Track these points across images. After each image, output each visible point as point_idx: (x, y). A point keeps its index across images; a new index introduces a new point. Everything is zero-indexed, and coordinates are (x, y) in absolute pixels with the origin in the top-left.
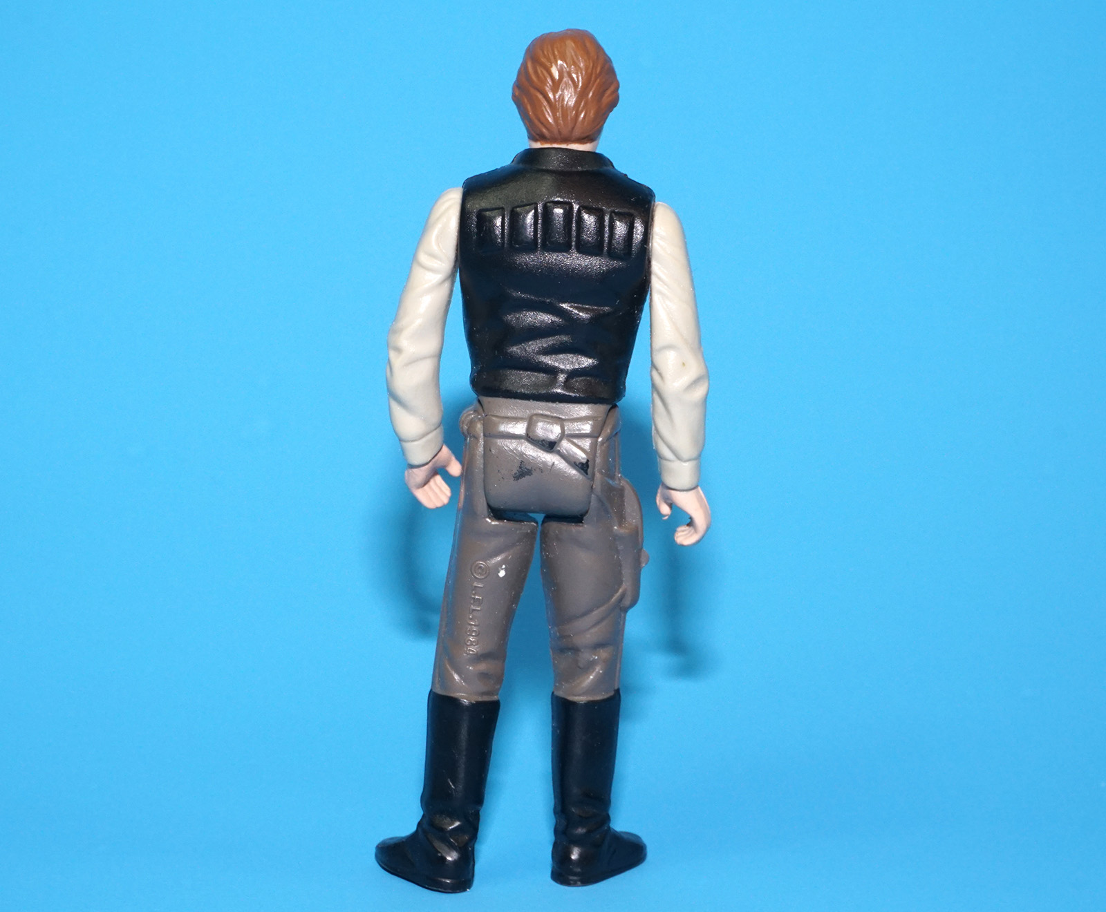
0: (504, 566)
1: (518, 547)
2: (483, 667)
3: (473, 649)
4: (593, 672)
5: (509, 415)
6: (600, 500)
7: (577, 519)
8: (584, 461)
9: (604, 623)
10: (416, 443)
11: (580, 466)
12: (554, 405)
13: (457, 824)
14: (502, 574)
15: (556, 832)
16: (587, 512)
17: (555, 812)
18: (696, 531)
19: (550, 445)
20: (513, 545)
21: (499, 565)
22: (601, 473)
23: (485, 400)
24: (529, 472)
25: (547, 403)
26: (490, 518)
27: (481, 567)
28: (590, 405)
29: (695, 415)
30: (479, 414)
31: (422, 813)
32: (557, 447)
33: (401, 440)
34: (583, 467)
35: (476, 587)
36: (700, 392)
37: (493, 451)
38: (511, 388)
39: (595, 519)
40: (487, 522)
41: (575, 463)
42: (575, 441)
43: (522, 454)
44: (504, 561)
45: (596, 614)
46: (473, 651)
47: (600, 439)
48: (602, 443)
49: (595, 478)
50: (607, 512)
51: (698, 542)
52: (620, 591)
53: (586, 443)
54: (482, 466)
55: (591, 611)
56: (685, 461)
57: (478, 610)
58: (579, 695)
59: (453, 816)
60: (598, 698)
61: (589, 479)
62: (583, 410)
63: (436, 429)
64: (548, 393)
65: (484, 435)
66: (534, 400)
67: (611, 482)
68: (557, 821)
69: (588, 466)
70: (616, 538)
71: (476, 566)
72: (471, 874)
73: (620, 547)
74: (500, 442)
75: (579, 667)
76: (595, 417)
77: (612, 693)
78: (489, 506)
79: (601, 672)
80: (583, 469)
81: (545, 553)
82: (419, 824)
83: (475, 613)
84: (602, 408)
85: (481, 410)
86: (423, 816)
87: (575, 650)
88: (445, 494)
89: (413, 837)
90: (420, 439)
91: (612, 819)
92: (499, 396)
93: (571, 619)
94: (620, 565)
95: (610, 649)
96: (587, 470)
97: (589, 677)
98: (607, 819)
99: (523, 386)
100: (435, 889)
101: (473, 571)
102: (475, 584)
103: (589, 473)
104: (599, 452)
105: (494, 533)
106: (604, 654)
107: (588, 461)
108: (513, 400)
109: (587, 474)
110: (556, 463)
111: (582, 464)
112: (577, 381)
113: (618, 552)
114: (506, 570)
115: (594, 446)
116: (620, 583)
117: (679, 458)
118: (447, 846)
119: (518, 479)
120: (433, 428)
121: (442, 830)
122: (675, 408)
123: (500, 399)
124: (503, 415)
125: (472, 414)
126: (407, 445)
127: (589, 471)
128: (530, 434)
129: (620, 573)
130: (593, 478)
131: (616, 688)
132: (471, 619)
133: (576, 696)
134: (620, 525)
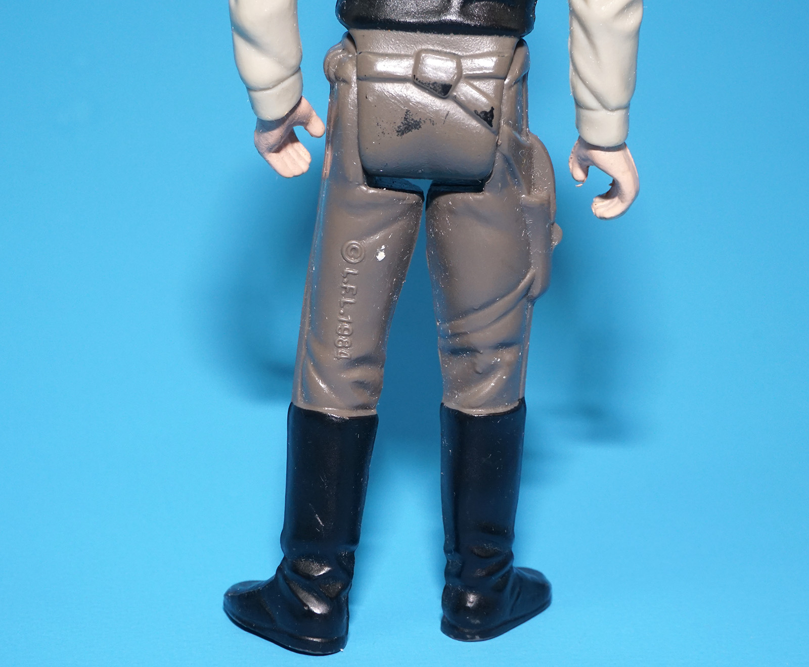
0: (383, 247)
1: (401, 223)
2: (357, 374)
3: (345, 353)
4: (494, 377)
5: (390, 51)
6: (506, 160)
7: (477, 186)
8: (488, 110)
9: (509, 317)
10: (268, 92)
11: (482, 115)
12: (447, 37)
13: (327, 569)
14: (381, 256)
15: (447, 573)
16: (490, 176)
17: (446, 551)
18: (622, 199)
19: (443, 89)
20: (395, 220)
21: (378, 245)
22: (507, 123)
23: (358, 33)
24: (417, 125)
25: (439, 36)
26: (365, 186)
27: (355, 248)
28: (494, 38)
29: (624, 49)
30: (349, 53)
31: (281, 556)
32: (453, 91)
33: (249, 89)
34: (487, 117)
35: (349, 273)
36: (633, 19)
37: (370, 99)
38: (393, 16)
39: (500, 184)
40: (362, 191)
41: (475, 111)
42: (477, 83)
43: (406, 101)
44: (384, 241)
45: (501, 305)
46: (345, 354)
47: (507, 81)
48: (510, 86)
49: (501, 131)
50: (514, 176)
51: (623, 213)
52: (528, 276)
53: (489, 86)
54: (355, 118)
55: (493, 302)
56: (612, 110)
57: (351, 303)
58: (477, 407)
59: (321, 560)
60: (501, 410)
61: (493, 132)
62: (486, 43)
63: (293, 74)
64: (440, 21)
65: (358, 79)
66: (422, 31)
67: (518, 136)
68: (448, 562)
69: (492, 116)
70: (526, 209)
71: (349, 246)
72: (345, 630)
73: (529, 221)
74: (378, 86)
75: (477, 373)
76: (500, 53)
77: (516, 404)
78: (365, 171)
79: (504, 377)
80: (485, 119)
81: (433, 230)
82: (279, 569)
83: (346, 307)
84: (509, 41)
85: (352, 47)
86: (284, 559)
87: (471, 350)
88: (305, 160)
89: (272, 585)
90: (274, 86)
91: (515, 557)
92: (376, 28)
93: (465, 313)
94: (529, 245)
95: (514, 349)
96: (491, 121)
97: (490, 384)
98: (510, 556)
99: (408, 14)
100: (301, 650)
101: (344, 253)
102: (348, 270)
103: (493, 125)
104: (505, 97)
105: (372, 205)
106: (507, 356)
107: (493, 109)
108: (395, 33)
109: (492, 126)
110: (452, 112)
111: (485, 113)
112: (477, 7)
113: (526, 227)
114: (386, 251)
115: (500, 90)
116: (528, 267)
117: (605, 107)
118: (315, 597)
119: (403, 134)
120: (290, 72)
121: (309, 577)
122: (602, 40)
123: (378, 31)
124: (381, 51)
125: (340, 53)
126: (257, 95)
127: (494, 122)
128: (418, 76)
129: (528, 253)
130: (497, 133)
131: (521, 397)
132: (342, 314)
133: (473, 408)
134: (529, 193)
